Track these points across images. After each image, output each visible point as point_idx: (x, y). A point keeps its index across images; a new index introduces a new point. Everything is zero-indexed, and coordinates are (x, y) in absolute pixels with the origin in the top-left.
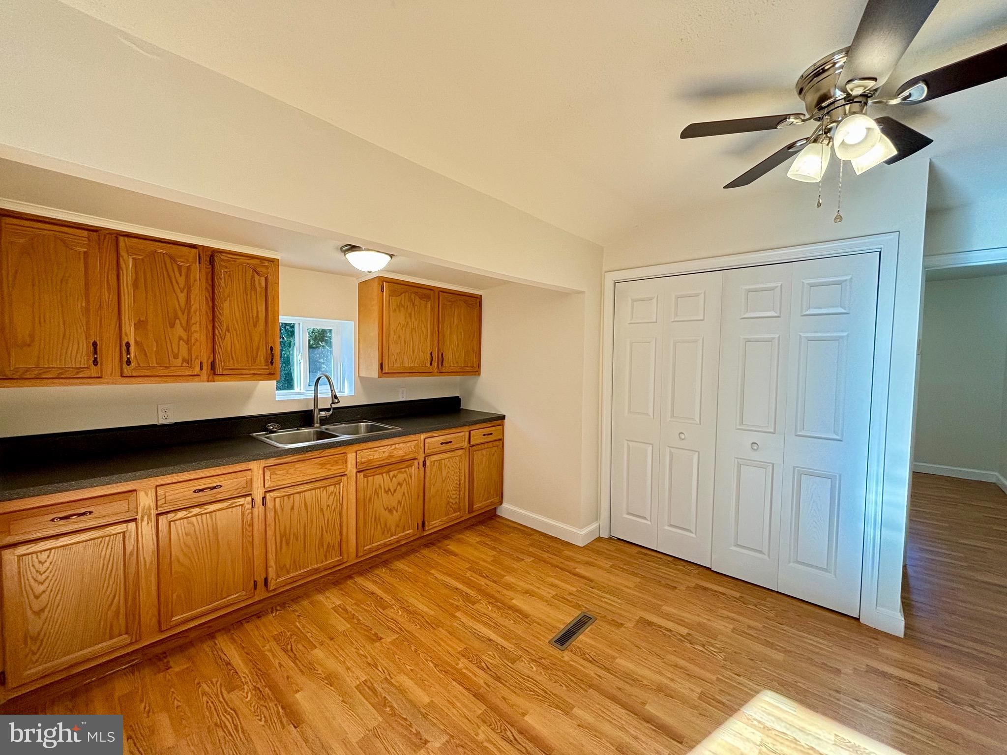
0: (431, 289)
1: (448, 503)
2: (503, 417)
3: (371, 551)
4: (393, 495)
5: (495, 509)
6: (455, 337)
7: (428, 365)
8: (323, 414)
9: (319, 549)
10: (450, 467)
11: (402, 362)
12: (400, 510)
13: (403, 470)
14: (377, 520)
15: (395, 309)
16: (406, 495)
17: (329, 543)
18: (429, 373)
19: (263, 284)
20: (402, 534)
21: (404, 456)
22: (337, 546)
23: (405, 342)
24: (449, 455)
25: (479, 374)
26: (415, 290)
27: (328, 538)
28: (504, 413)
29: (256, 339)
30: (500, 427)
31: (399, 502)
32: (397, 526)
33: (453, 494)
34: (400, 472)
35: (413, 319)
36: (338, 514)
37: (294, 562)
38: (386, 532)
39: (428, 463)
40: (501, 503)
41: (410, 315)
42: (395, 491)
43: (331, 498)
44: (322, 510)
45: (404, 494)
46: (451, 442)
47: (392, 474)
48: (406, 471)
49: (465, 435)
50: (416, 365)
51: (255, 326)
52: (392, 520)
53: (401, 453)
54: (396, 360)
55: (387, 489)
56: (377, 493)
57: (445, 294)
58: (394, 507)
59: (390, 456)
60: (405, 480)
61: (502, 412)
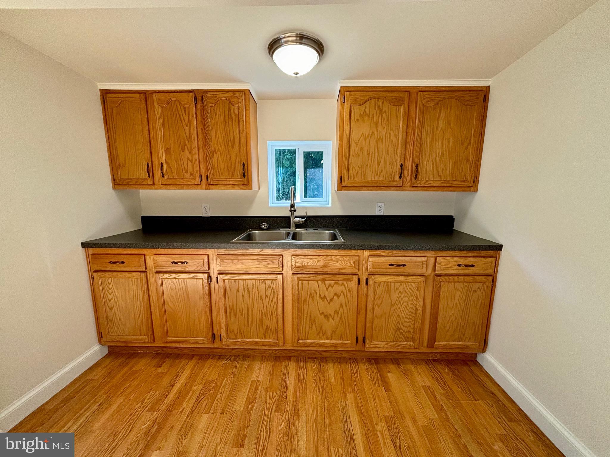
0: (407, 91)
1: (398, 329)
2: (499, 247)
3: (304, 344)
4: (329, 303)
5: (474, 354)
6: (438, 145)
7: (397, 178)
8: (297, 220)
9: (259, 329)
10: (403, 292)
11: (364, 175)
12: (337, 319)
13: (341, 282)
14: (313, 321)
15: (358, 120)
16: (344, 306)
17: (267, 325)
18: (398, 187)
19: (237, 112)
20: (337, 341)
21: (340, 269)
22: (274, 329)
23: (369, 154)
24: (402, 278)
25: (476, 190)
26: (384, 94)
27: (266, 322)
28: (501, 242)
29: (234, 158)
30: (493, 258)
31: (336, 312)
32: (334, 332)
33: (405, 322)
34: (338, 284)
35: (380, 129)
36: (275, 305)
37: (240, 331)
38: (321, 334)
39: (371, 282)
40: (484, 350)
41: (377, 124)
42: (331, 300)
43: (270, 290)
44: (261, 298)
45: (341, 305)
46: (404, 265)
47: (327, 283)
48: (343, 284)
49: (430, 261)
50: (381, 179)
51: (232, 147)
52: (329, 325)
53: (338, 265)
54: (357, 173)
55: (322, 296)
56: (312, 297)
57: (425, 93)
58: (330, 315)
59: (324, 267)
60: (342, 292)
61: (500, 240)
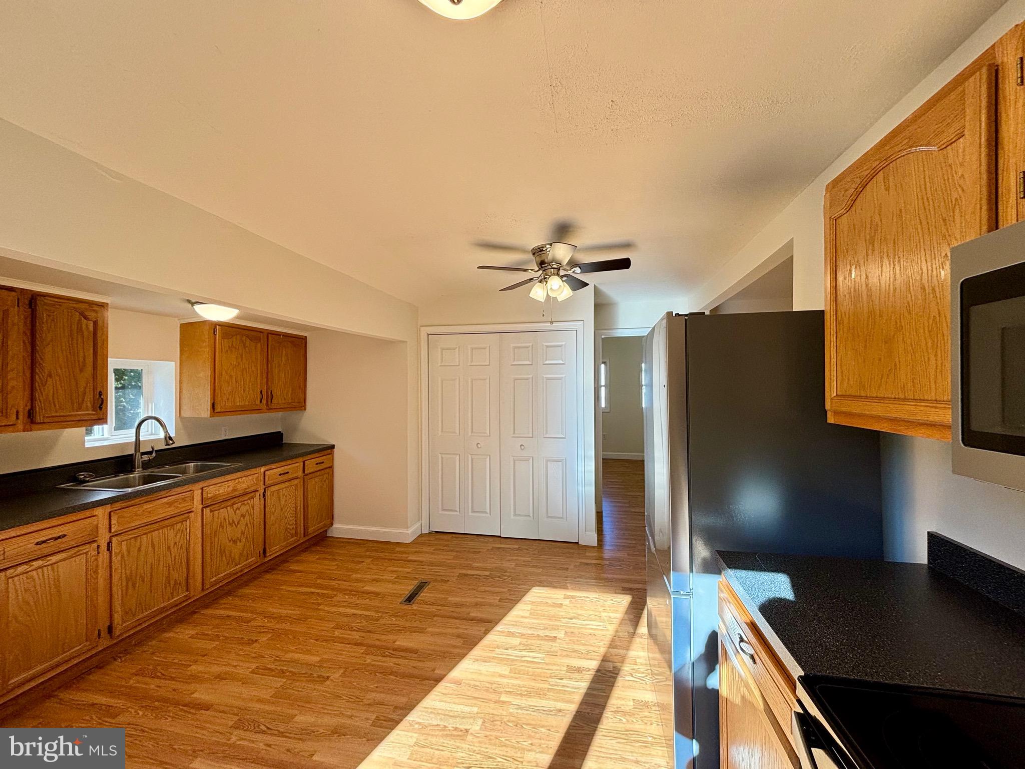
0: (260, 331)
1: (286, 529)
2: (333, 447)
3: (216, 582)
4: (236, 526)
5: (326, 531)
6: (283, 376)
7: (258, 402)
8: (146, 457)
9: (166, 588)
10: (288, 495)
11: (234, 400)
12: (243, 540)
13: (246, 502)
14: (222, 552)
15: (227, 351)
16: (249, 525)
17: (175, 580)
18: (259, 410)
19: (91, 328)
20: (246, 563)
21: (246, 489)
22: (184, 583)
23: (236, 382)
24: (287, 484)
25: (305, 409)
26: (247, 332)
27: (175, 575)
28: (332, 443)
29: (82, 384)
30: (330, 456)
31: (243, 533)
32: (241, 555)
33: (291, 520)
34: (244, 504)
35: (244, 361)
36: (185, 550)
37: (140, 604)
38: (230, 562)
39: (268, 493)
40: (332, 524)
41: (241, 355)
42: (238, 523)
43: (179, 535)
44: (169, 547)
45: (247, 525)
46: (288, 473)
47: (235, 506)
48: (248, 503)
49: (300, 466)
50: (247, 403)
51: (81, 370)
52: (237, 550)
53: (244, 486)
54: (228, 399)
55: (231, 522)
56: (222, 526)
57: (274, 336)
58: (238, 538)
59: (234, 490)
60: (247, 511)
61: (331, 442)
